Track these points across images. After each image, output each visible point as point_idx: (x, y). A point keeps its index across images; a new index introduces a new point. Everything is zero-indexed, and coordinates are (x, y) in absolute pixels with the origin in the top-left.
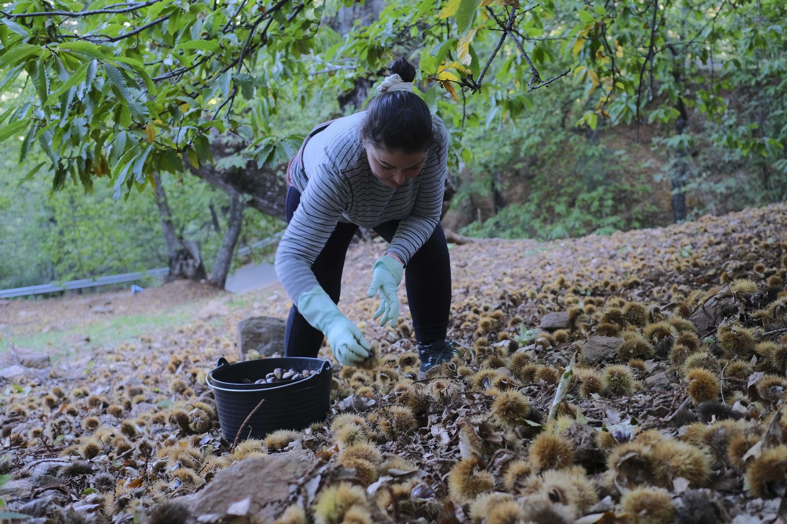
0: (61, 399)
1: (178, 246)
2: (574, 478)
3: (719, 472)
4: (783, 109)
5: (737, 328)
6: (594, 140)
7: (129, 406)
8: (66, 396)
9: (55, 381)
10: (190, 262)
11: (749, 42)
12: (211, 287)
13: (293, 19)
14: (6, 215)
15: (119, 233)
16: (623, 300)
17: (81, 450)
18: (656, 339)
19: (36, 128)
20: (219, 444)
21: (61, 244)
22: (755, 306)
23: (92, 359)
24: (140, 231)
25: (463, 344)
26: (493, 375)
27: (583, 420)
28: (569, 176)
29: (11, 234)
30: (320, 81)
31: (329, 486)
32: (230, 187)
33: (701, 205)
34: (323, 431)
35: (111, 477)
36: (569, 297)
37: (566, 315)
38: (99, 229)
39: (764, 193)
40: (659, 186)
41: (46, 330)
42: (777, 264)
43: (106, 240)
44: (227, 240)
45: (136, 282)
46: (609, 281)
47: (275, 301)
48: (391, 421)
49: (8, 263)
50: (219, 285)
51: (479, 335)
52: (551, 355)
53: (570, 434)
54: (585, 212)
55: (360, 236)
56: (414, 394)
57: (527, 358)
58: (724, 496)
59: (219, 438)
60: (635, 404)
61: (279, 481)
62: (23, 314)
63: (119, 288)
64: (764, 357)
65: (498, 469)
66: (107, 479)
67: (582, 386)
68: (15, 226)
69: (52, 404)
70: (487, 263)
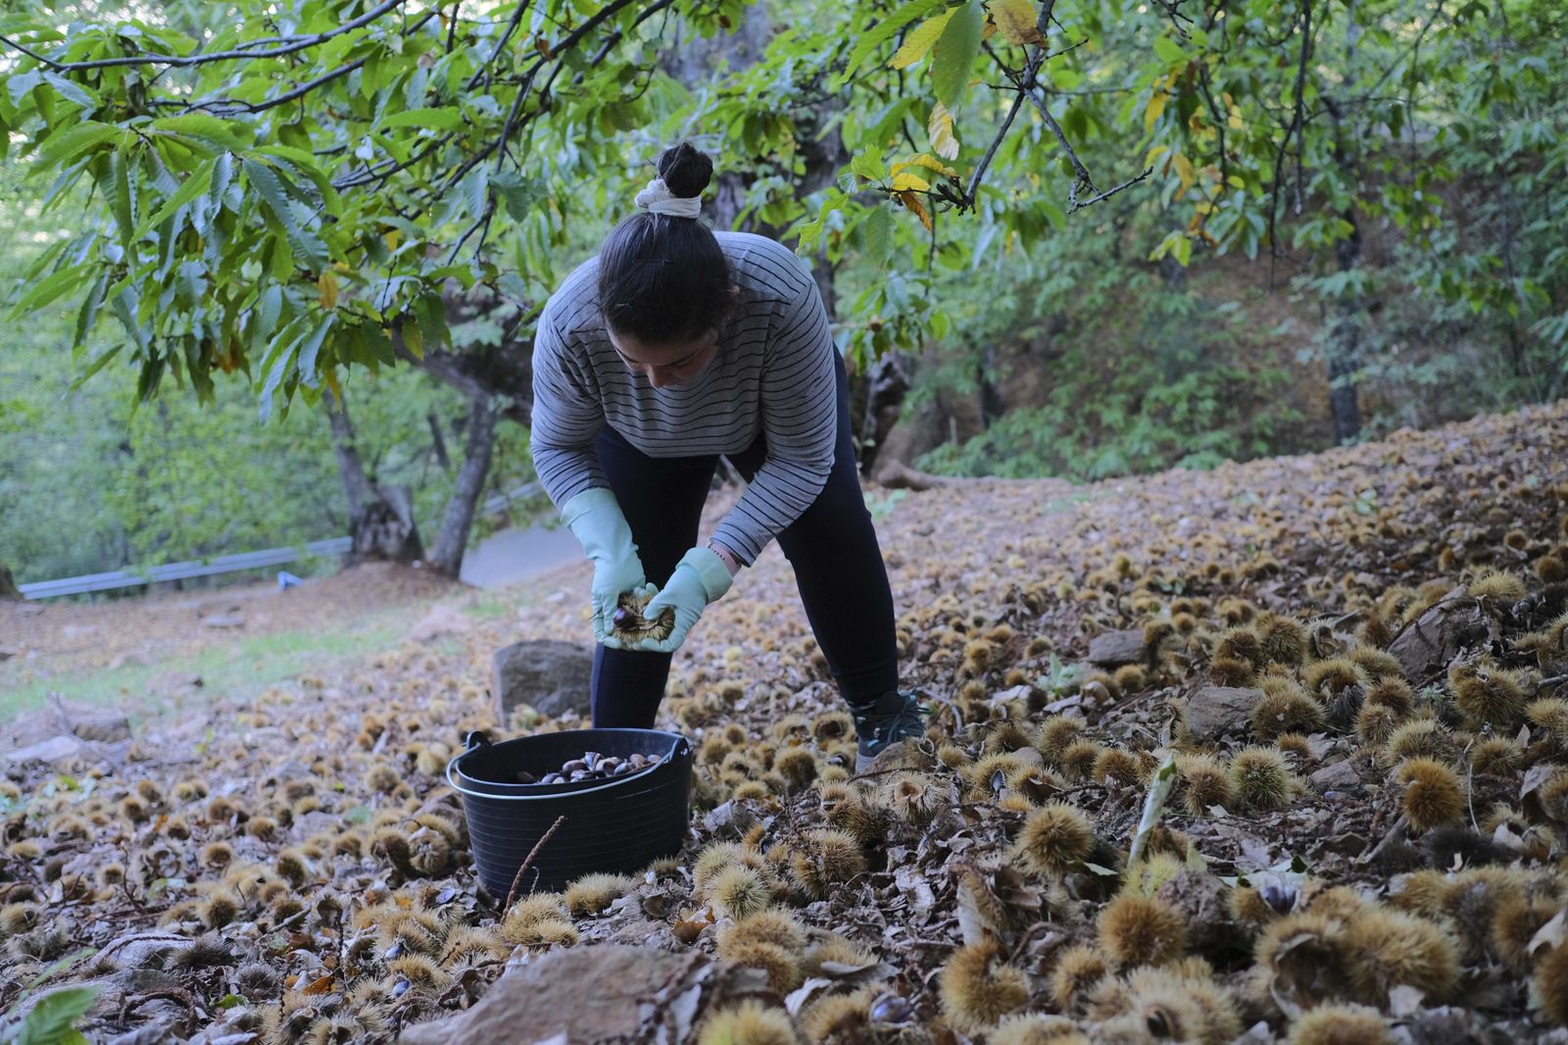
0: (155, 805)
1: (368, 497)
2: (1192, 985)
3: (1477, 971)
4: (1549, 218)
5: (1488, 671)
6: (1177, 283)
7: (287, 820)
8: (164, 799)
9: (140, 767)
10: (393, 526)
11: (1482, 88)
12: (433, 576)
13: (599, 62)
14: (34, 438)
15: (253, 472)
16: (1248, 603)
17: (202, 910)
18: (1326, 691)
19: (106, 280)
20: (473, 901)
21: (142, 495)
22: (1521, 626)
23: (210, 723)
24: (294, 467)
25: (937, 694)
26: (1011, 767)
27: (1199, 862)
28: (1128, 353)
29: (46, 474)
31: (718, 1008)
32: (470, 382)
33: (1389, 408)
34: (677, 876)
35: (271, 972)
36: (1140, 599)
37: (1138, 637)
38: (215, 463)
39: (1511, 384)
40: (1305, 371)
41: (115, 663)
42: (1551, 531)
43: (228, 485)
44: (463, 485)
45: (286, 567)
46: (1219, 564)
47: (561, 604)
48: (815, 859)
49: (40, 531)
50: (449, 571)
51: (968, 676)
52: (1115, 719)
53: (1177, 892)
54: (1160, 422)
55: (725, 476)
56: (860, 806)
57: (1073, 729)
58: (1492, 1021)
59: (473, 890)
60: (1298, 829)
61: (619, 995)
62: (70, 631)
63: (253, 578)
64: (1543, 730)
65: (1037, 962)
66: (263, 975)
67: (1191, 791)
68: (52, 459)
69: (137, 816)
70: (973, 526)
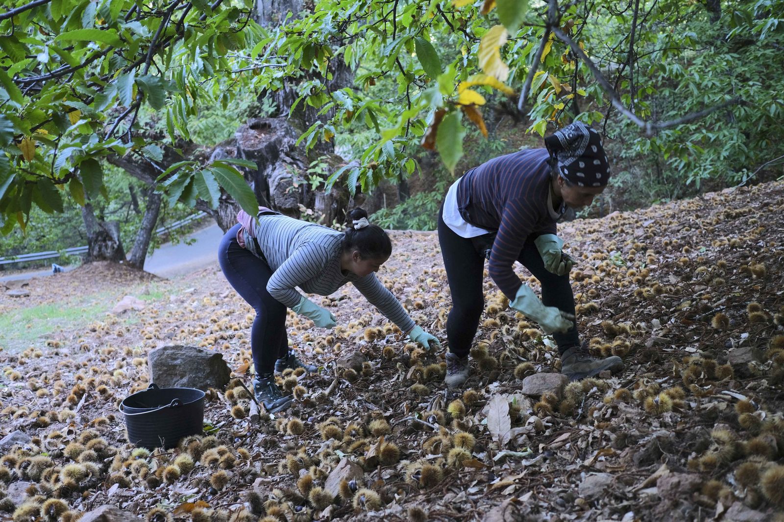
1: (97, 229)
10: (109, 243)
12: (129, 268)
13: (216, 9)
30: (243, 79)
39: (657, 188)
44: (145, 223)
45: (57, 260)
50: (138, 266)
63: (40, 265)
70: (405, 258)
